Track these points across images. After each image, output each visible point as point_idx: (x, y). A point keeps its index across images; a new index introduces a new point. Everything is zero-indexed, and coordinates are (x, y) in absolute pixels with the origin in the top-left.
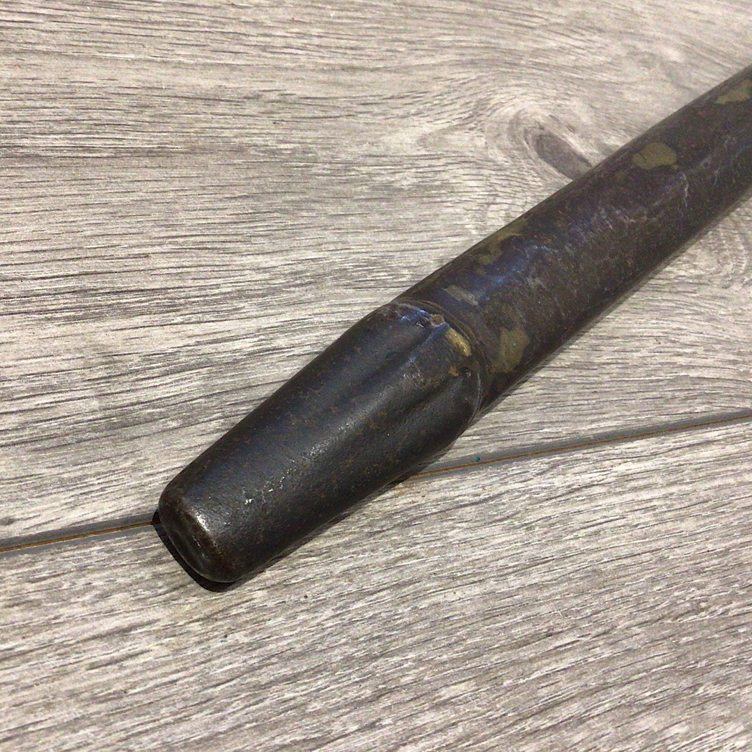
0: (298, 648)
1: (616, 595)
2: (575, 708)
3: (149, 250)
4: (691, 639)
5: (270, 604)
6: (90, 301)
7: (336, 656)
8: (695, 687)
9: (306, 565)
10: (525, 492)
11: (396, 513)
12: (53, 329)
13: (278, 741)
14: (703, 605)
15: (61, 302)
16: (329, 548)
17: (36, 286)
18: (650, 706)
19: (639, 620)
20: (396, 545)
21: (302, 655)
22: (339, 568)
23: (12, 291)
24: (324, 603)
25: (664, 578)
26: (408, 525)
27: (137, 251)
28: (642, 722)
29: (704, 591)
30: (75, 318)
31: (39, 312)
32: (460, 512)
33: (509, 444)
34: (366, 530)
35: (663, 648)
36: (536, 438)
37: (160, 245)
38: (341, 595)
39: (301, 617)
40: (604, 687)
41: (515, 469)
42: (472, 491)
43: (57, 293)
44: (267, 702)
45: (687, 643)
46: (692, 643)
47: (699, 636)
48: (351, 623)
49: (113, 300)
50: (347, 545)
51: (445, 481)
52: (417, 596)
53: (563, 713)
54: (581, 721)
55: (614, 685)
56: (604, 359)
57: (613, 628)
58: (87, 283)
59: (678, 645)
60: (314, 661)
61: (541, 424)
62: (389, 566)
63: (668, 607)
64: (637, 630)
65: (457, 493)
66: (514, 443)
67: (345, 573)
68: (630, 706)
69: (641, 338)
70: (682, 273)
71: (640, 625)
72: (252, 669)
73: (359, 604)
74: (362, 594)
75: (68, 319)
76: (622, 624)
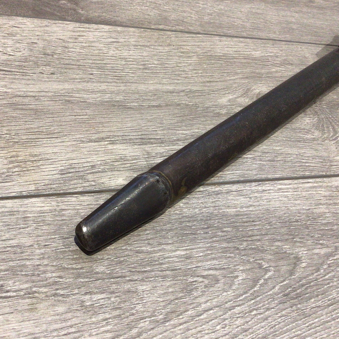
0: (190, 216)
1: (273, 215)
2: (258, 237)
3: (157, 129)
4: (294, 228)
5: (184, 207)
6: (144, 141)
7: (199, 219)
8: (293, 238)
9: (192, 200)
10: (250, 190)
11: (215, 191)
12: (136, 147)
13: (185, 232)
14: (299, 221)
15: (138, 141)
16: (198, 197)
17: (132, 137)
18: (279, 240)
19: (279, 222)
20: (215, 198)
21: (191, 217)
22: (200, 201)
23: (127, 138)
24: (197, 208)
25: (288, 213)
26: (218, 194)
27: (154, 130)
28: (276, 243)
29: (300, 218)
30: (141, 144)
31: (133, 143)
32: (232, 193)
33: (247, 178)
34: (207, 194)
35: (285, 229)
36: (255, 178)
37: (159, 128)
38: (200, 207)
39: (191, 210)
40: (267, 234)
41: (248, 184)
42: (235, 188)
43: (136, 139)
44: (183, 225)
45: (292, 229)
46: (294, 229)
47: (296, 227)
48: (203, 213)
49: (149, 141)
50: (202, 197)
51: (228, 186)
52: (219, 209)
53: (255, 238)
54: (259, 240)
55: (270, 234)
56: (279, 159)
57: (271, 222)
58: (143, 137)
59: (290, 228)
60: (194, 219)
61: (257, 175)
62: (212, 202)
63: (288, 220)
64: (278, 224)
65: (231, 188)
66: (249, 178)
67: (202, 203)
68: (274, 239)
69: (291, 154)
70: (308, 137)
71: (279, 223)
72: (180, 218)
73: (205, 209)
74: (205, 207)
75: (139, 145)
76: (274, 222)
